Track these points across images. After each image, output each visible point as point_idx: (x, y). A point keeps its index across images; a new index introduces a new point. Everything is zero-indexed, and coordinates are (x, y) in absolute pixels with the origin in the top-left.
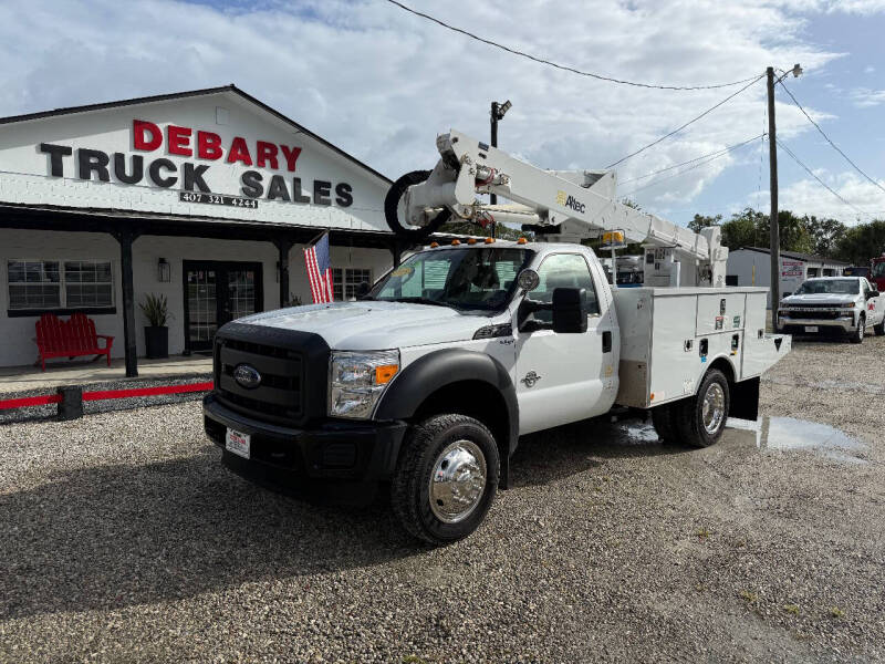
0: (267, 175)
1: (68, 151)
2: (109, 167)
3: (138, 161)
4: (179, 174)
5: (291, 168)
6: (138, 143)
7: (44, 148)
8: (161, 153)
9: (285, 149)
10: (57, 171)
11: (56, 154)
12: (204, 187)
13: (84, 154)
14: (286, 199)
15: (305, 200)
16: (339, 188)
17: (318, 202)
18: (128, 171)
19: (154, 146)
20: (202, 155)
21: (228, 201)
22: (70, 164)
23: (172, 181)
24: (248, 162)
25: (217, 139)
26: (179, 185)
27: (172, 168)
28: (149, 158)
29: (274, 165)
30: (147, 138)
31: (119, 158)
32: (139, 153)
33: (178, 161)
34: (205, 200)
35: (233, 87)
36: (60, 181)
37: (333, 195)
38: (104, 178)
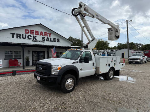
0: (46, 37)
1: (15, 34)
2: (21, 36)
4: (32, 37)
5: (50, 36)
6: (26, 33)
7: (11, 33)
8: (29, 34)
9: (49, 33)
10: (13, 37)
11: (13, 34)
12: (36, 39)
13: (17, 34)
14: (49, 41)
15: (52, 41)
16: (57, 39)
17: (54, 41)
18: (24, 37)
20: (36, 34)
21: (40, 41)
22: (15, 36)
23: (31, 38)
24: (43, 35)
25: (38, 32)
27: (31, 36)
28: (27, 35)
29: (47, 36)
30: (27, 32)
31: (23, 35)
33: (32, 35)
34: (36, 41)
35: (41, 24)
37: (56, 41)
38: (20, 38)
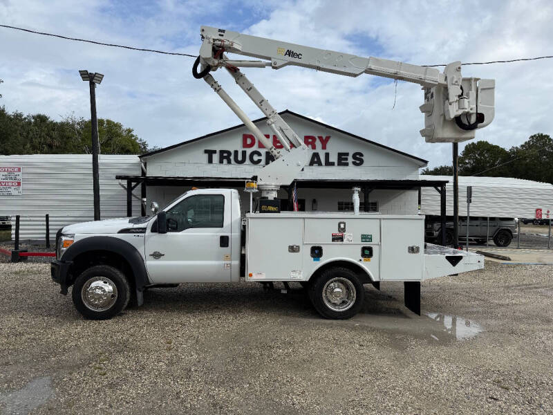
1: (215, 152)
2: (232, 157)
3: (244, 153)
4: (263, 158)
5: (324, 148)
6: (245, 145)
7: (206, 151)
8: (255, 148)
9: (320, 138)
10: (210, 161)
11: (210, 153)
13: (222, 152)
14: (320, 164)
15: (333, 164)
16: (354, 156)
17: (340, 164)
18: (240, 158)
19: (252, 145)
22: (216, 157)
23: (259, 161)
26: (263, 162)
27: (259, 154)
28: (249, 151)
29: (314, 147)
30: (249, 141)
31: (236, 152)
32: (244, 149)
33: (263, 151)
35: (287, 111)
36: (211, 165)
37: (350, 160)
38: (229, 162)
